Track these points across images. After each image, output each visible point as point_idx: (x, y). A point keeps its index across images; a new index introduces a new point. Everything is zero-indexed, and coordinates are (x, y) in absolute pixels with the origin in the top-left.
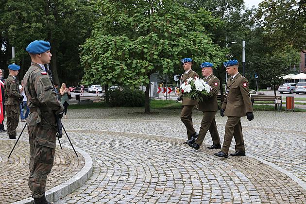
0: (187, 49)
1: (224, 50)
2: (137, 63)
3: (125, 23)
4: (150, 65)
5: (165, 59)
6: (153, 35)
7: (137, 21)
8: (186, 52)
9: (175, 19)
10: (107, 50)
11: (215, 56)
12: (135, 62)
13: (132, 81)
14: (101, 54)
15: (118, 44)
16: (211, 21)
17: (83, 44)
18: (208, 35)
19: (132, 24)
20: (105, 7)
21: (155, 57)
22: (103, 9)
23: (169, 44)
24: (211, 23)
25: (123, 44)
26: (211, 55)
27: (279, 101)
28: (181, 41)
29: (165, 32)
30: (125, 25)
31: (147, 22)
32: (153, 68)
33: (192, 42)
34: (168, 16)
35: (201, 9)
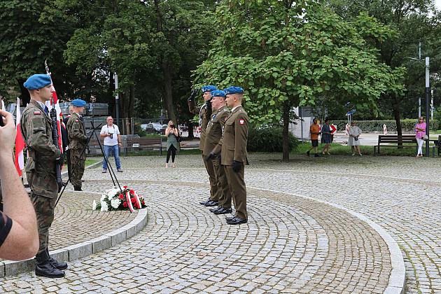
0: (333, 71)
1: (396, 71)
2: (264, 93)
3: (249, 40)
4: (283, 94)
5: (303, 87)
6: (285, 54)
7: (265, 35)
8: (331, 76)
9: (317, 30)
10: (226, 76)
11: (377, 81)
12: (261, 91)
13: (257, 117)
14: (217, 81)
15: (239, 67)
16: (376, 31)
17: (196, 69)
18: (371, 50)
19: (259, 40)
20: (225, 18)
21: (289, 83)
22: (222, 21)
24: (376, 33)
25: (246, 67)
26: (372, 79)
28: (325, 61)
29: (303, 48)
30: (250, 41)
31: (279, 37)
32: (287, 98)
33: (341, 61)
34: (309, 27)
35: (361, 14)
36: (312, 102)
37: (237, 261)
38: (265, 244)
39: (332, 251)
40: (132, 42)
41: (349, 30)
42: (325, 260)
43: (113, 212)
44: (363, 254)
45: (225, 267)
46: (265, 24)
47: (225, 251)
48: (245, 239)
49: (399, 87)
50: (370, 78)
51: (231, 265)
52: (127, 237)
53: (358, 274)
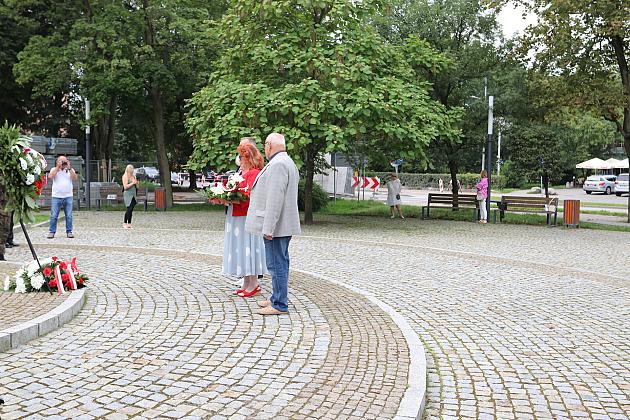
0: (370, 108)
1: (452, 112)
3: (263, 61)
4: (304, 136)
5: (331, 126)
6: (309, 83)
7: (285, 56)
8: (368, 114)
9: (352, 53)
10: (231, 108)
11: (427, 123)
14: (219, 115)
15: (247, 97)
16: (429, 59)
17: (192, 97)
18: (422, 83)
19: (276, 62)
20: (232, 32)
21: (313, 121)
22: (229, 35)
23: (340, 99)
24: (428, 62)
25: (258, 98)
26: (420, 121)
27: (552, 208)
28: (361, 93)
29: (333, 76)
30: (263, 64)
31: (303, 60)
32: (310, 141)
33: (381, 96)
34: (341, 49)
35: (411, 36)
36: (342, 146)
37: (189, 374)
38: (238, 346)
39: (331, 358)
40: (109, 57)
41: (394, 56)
42: (318, 372)
43: (32, 295)
44: (373, 363)
45: (168, 383)
46: (285, 41)
47: (178, 356)
48: (214, 337)
49: (456, 132)
50: (417, 118)
51: (180, 380)
52: (39, 333)
53: (357, 396)
